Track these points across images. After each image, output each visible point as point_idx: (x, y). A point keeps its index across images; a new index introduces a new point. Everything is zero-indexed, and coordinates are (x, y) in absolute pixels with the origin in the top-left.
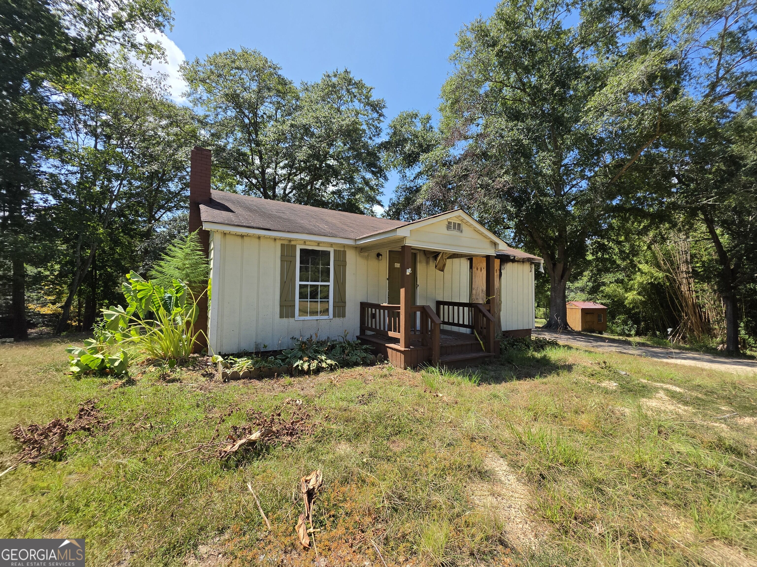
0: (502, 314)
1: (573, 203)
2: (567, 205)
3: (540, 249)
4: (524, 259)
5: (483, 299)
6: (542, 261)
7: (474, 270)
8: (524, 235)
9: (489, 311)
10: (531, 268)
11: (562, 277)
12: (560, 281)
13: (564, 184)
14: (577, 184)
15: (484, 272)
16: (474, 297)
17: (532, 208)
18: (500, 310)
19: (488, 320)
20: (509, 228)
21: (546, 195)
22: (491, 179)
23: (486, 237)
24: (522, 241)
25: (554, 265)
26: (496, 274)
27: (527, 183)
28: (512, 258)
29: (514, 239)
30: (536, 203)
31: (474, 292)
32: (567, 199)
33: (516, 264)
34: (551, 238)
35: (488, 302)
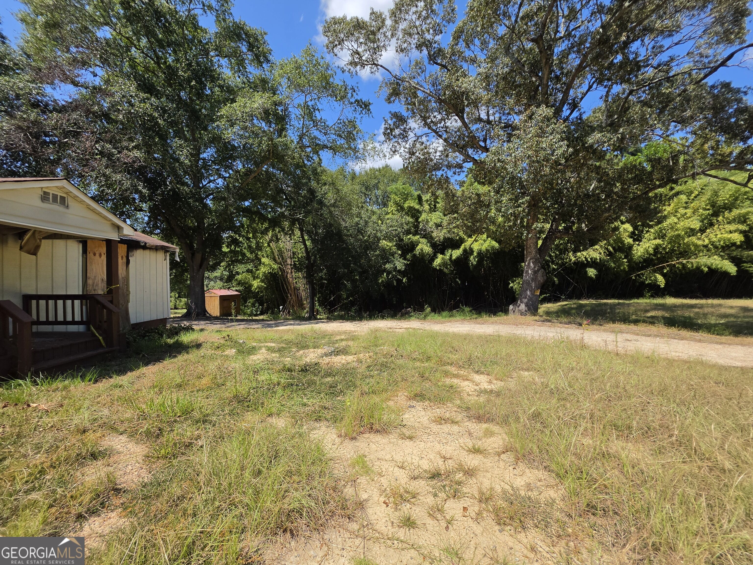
0: (130, 305)
1: (211, 197)
2: (205, 198)
3: (178, 238)
4: (157, 246)
5: (103, 290)
6: (178, 250)
7: (90, 255)
8: (159, 220)
9: (111, 302)
10: (166, 256)
11: (201, 266)
12: (199, 271)
13: (202, 177)
14: (214, 180)
15: (104, 257)
16: (90, 288)
17: (168, 194)
18: (128, 301)
19: (110, 312)
20: (141, 210)
21: (184, 184)
22: (115, 149)
23: (105, 218)
24: (158, 228)
25: (193, 255)
26: (121, 262)
27: (163, 167)
28: (143, 244)
29: (148, 223)
30: (173, 190)
31: (90, 282)
32: (204, 192)
33: (147, 252)
34: (190, 228)
35: (110, 292)
